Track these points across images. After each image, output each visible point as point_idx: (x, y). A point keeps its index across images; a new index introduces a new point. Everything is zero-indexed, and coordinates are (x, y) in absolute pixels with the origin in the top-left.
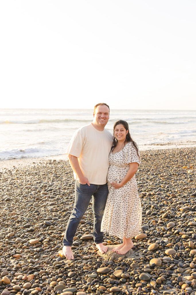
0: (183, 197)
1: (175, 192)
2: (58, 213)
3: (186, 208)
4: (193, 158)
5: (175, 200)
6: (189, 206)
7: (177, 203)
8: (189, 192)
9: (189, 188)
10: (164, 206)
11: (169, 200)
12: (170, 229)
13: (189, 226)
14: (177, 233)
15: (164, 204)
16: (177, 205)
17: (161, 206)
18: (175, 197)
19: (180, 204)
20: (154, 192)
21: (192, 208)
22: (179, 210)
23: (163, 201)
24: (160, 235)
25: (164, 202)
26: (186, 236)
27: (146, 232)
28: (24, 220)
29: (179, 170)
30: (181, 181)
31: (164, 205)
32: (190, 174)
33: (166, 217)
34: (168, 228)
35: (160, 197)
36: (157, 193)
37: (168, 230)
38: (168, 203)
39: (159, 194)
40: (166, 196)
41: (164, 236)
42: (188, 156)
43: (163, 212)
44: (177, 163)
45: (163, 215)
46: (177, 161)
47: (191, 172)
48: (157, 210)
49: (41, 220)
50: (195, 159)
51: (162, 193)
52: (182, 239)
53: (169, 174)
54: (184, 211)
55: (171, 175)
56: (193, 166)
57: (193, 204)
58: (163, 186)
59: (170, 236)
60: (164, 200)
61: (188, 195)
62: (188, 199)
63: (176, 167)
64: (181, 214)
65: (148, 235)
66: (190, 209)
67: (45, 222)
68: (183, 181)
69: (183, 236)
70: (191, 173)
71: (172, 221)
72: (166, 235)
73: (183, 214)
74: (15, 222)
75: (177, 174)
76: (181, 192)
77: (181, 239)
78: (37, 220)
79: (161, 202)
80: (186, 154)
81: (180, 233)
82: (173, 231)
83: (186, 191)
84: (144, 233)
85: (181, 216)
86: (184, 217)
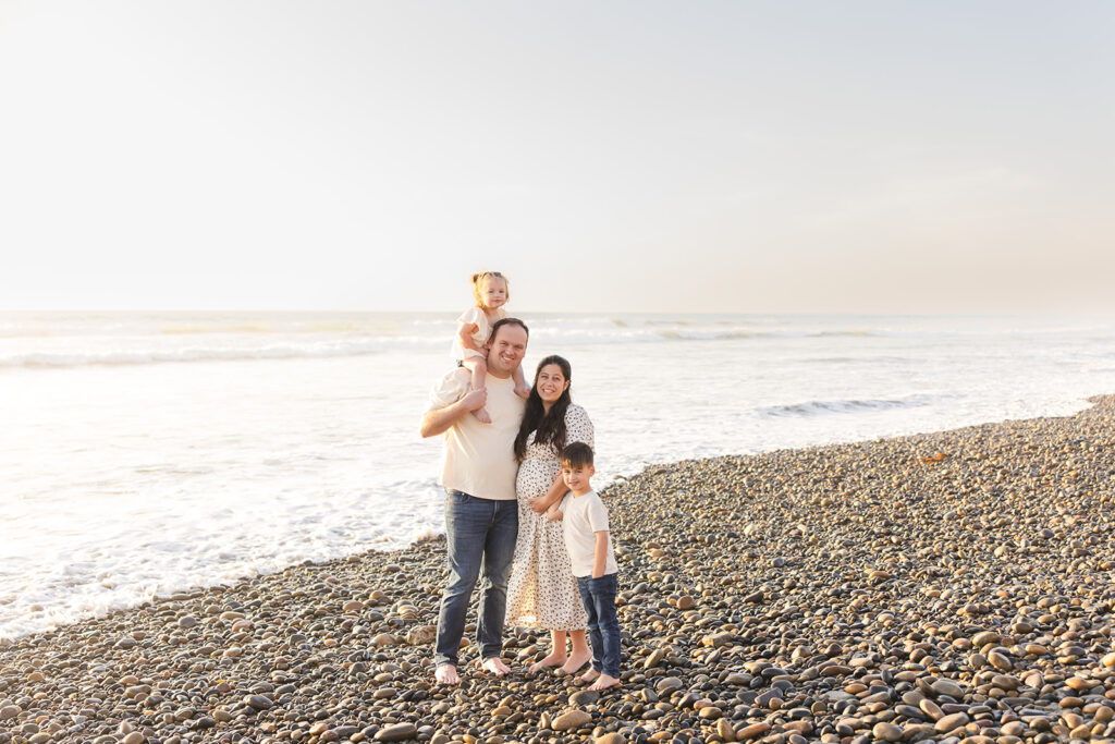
0: (717, 609)
1: (692, 592)
2: (290, 672)
3: (723, 637)
4: (768, 485)
5: (691, 615)
6: (733, 631)
7: (698, 623)
8: (741, 591)
9: (741, 580)
10: (654, 636)
11: (672, 616)
12: (666, 697)
13: (726, 685)
14: (684, 705)
15: (653, 630)
16: (694, 631)
17: (643, 636)
18: (694, 608)
19: (706, 626)
20: (624, 595)
21: (744, 635)
22: (702, 645)
23: (652, 621)
24: (631, 713)
25: (654, 625)
26: (713, 710)
27: (587, 707)
28: (173, 697)
29: (714, 527)
30: (717, 561)
31: (652, 633)
32: (750, 536)
33: (657, 663)
34: (661, 693)
35: (641, 610)
36: (634, 598)
37: (660, 698)
38: (665, 626)
39: (639, 602)
40: (661, 606)
41: (645, 715)
42: (749, 480)
43: (646, 654)
44: (710, 503)
45: (648, 661)
46: (712, 495)
47: (756, 529)
48: (630, 649)
49: (232, 695)
50: (772, 487)
51: (651, 597)
52: (701, 718)
53: (680, 540)
54: (717, 644)
55: (685, 542)
56: (764, 509)
57: (747, 626)
58: (653, 579)
59: (663, 715)
60: (655, 619)
61: (734, 601)
62: (734, 611)
63: (706, 517)
64: (706, 655)
65: (594, 717)
66: (736, 640)
67: (247, 699)
68: (724, 561)
69: (704, 713)
70: (754, 534)
71: (676, 674)
72: (652, 711)
73: (713, 654)
74: (138, 705)
75: (706, 540)
76: (714, 593)
77: (696, 720)
78: (219, 696)
79: (645, 623)
80: (744, 472)
81: (695, 705)
82: (673, 701)
83: (731, 590)
84: (585, 710)
85: (706, 662)
86: (716, 660)
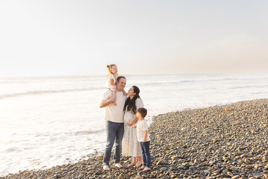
0: (175, 150)
1: (168, 146)
2: (66, 168)
3: (177, 157)
4: (187, 118)
5: (168, 151)
6: (179, 155)
7: (170, 153)
8: (181, 145)
9: (181, 142)
10: (159, 157)
11: (163, 152)
12: (162, 172)
13: (178, 169)
14: (167, 174)
15: (158, 155)
16: (169, 155)
17: (156, 157)
18: (169, 149)
19: (172, 154)
20: (151, 147)
21: (182, 156)
22: (171, 159)
23: (158, 153)
24: (153, 177)
25: (159, 154)
26: (174, 176)
27: (142, 175)
28: (36, 175)
29: (174, 129)
30: (174, 137)
31: (158, 156)
32: (183, 131)
33: (160, 164)
34: (161, 171)
35: (155, 150)
36: (154, 147)
37: (161, 173)
38: (162, 154)
39: (155, 148)
40: (160, 149)
41: (157, 177)
42: (182, 116)
43: (157, 162)
44: (173, 123)
45: (157, 163)
46: (173, 121)
47: (184, 129)
48: (153, 160)
49: (51, 174)
50: (188, 118)
51: (158, 147)
52: (171, 178)
53: (165, 132)
54: (175, 159)
55: (166, 133)
56: (186, 124)
57: (183, 154)
58: (158, 142)
59: (162, 177)
60: (159, 153)
61: (179, 148)
62: (179, 150)
63: (171, 126)
64: (172, 162)
65: (144, 178)
66: (180, 157)
67: (55, 175)
68: (176, 137)
69: (172, 176)
70: (184, 130)
71: (165, 167)
72: (159, 176)
73: (174, 161)
74: (27, 177)
75: (172, 132)
76: (174, 146)
77: (170, 178)
78: (48, 174)
79: (157, 154)
80: (181, 114)
81: (170, 174)
82: (164, 173)
83: (178, 145)
84: (141, 176)
85: (172, 163)
86: (175, 163)
